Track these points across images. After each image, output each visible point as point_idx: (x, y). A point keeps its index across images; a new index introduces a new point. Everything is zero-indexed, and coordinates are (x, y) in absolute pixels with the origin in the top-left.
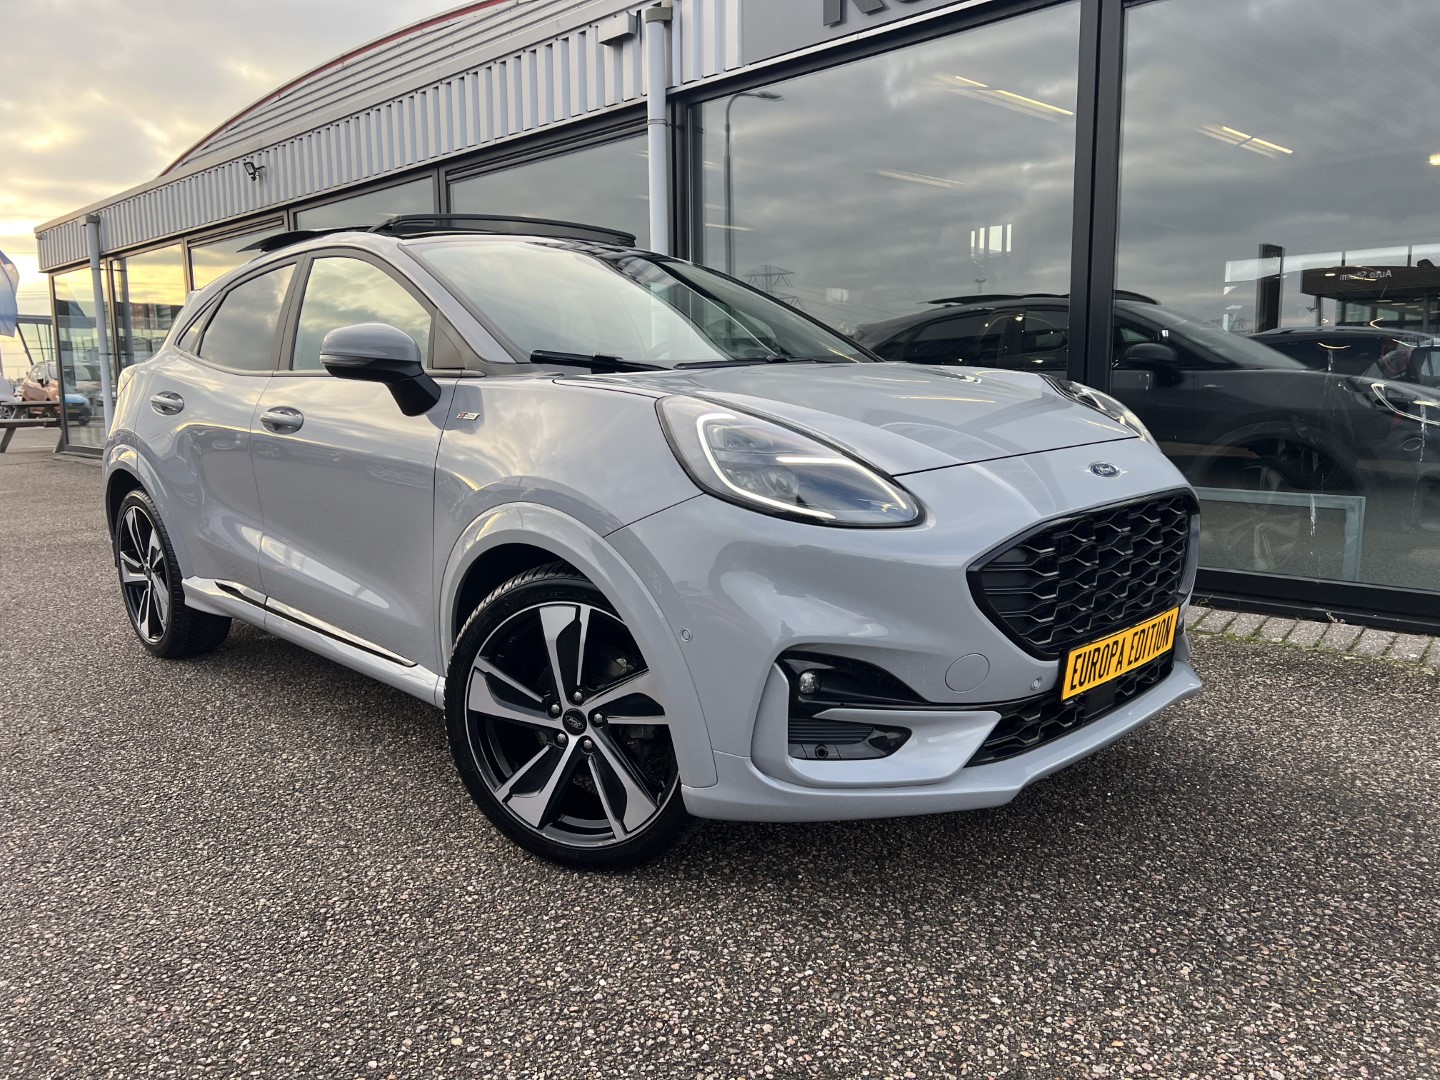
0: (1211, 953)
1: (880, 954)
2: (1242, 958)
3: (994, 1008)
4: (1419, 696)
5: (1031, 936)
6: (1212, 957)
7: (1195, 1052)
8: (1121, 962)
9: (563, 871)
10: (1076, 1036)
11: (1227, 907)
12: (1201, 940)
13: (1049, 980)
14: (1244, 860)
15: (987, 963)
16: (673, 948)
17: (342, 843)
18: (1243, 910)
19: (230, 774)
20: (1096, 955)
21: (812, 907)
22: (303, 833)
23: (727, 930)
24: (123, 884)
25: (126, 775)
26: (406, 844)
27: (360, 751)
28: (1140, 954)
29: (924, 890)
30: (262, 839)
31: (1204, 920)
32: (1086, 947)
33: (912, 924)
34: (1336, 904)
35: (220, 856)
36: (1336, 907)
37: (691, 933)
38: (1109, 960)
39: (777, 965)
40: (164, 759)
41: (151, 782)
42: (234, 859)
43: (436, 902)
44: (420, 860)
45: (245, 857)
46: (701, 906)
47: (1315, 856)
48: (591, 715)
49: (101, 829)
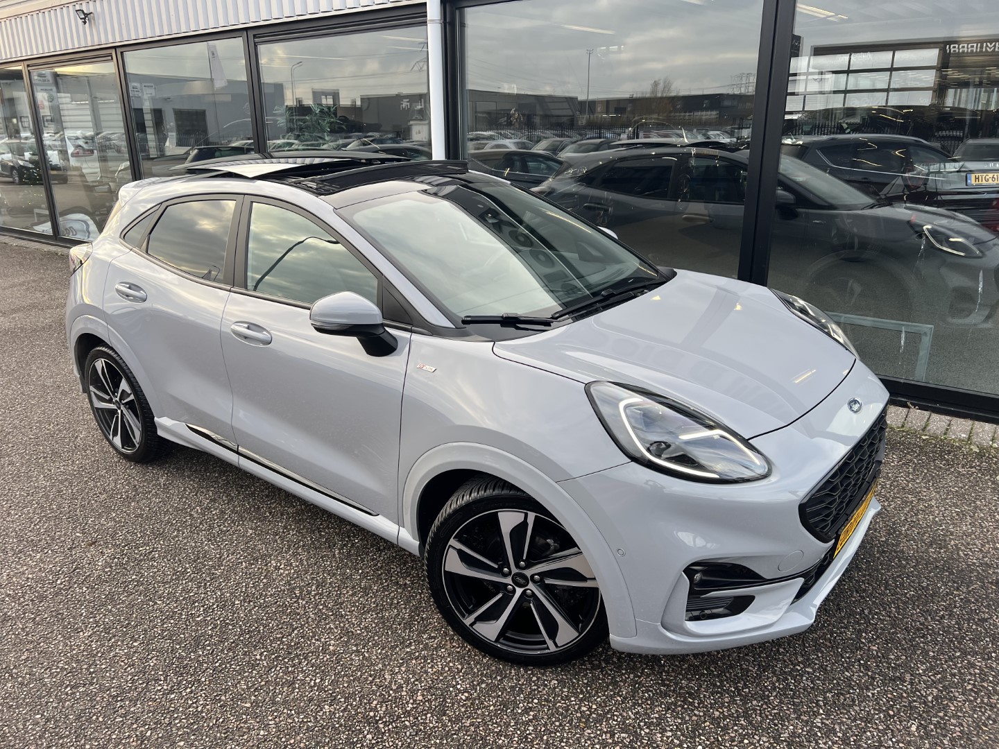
0: (923, 712)
1: (736, 728)
2: (941, 714)
4: (974, 470)
5: (818, 705)
6: (924, 715)
8: (876, 723)
9: (512, 667)
11: (921, 671)
12: (915, 701)
14: (918, 629)
15: (800, 731)
16: (610, 732)
17: (354, 648)
18: (930, 674)
19: (244, 584)
20: (861, 719)
21: (680, 689)
22: (323, 640)
23: (637, 713)
24: (223, 698)
25: (170, 587)
26: (397, 646)
27: (325, 556)
28: (885, 716)
29: (742, 669)
30: (298, 648)
31: (912, 684)
32: (853, 713)
33: (745, 700)
34: (980, 664)
35: (277, 666)
36: (980, 666)
37: (616, 718)
38: (869, 723)
39: (678, 742)
40: (189, 570)
41: (191, 594)
42: (288, 668)
43: (443, 701)
44: (414, 661)
45: (295, 665)
46: (612, 693)
47: (957, 623)
48: (532, 576)
49: (179, 644)
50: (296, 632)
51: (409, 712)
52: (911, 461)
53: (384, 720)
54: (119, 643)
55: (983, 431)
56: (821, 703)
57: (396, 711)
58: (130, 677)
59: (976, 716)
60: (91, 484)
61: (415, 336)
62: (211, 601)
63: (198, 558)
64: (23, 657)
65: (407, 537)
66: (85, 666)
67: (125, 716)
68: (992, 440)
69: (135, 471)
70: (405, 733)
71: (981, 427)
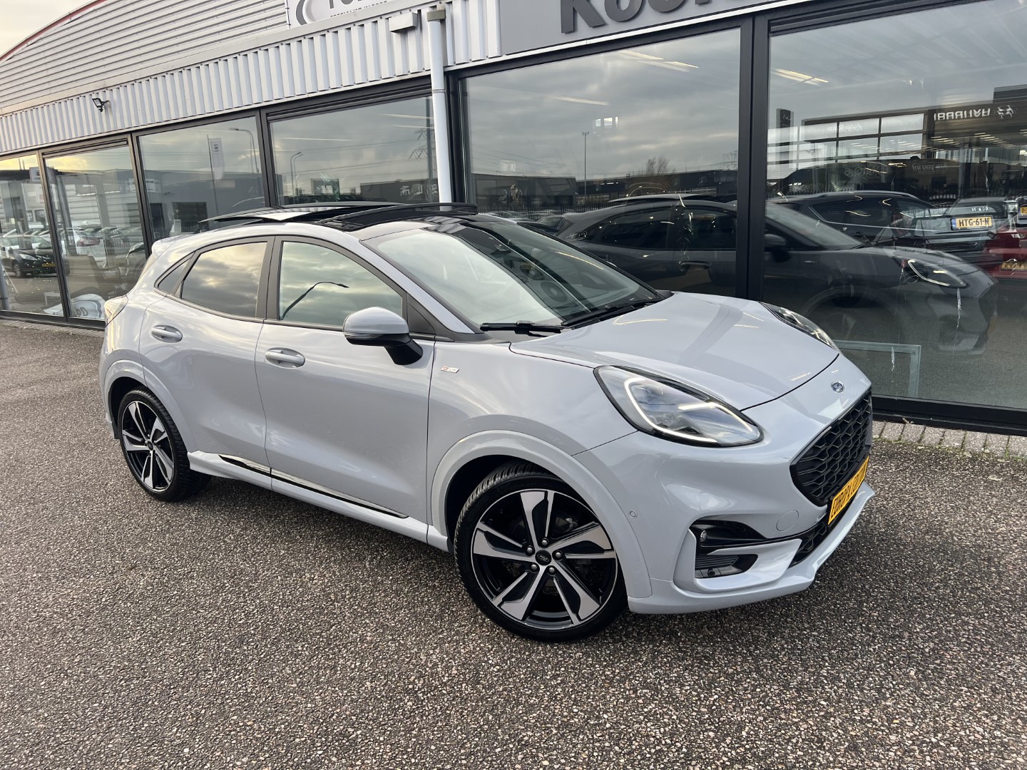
0: (921, 660)
1: (748, 680)
2: (938, 662)
3: (824, 707)
5: (823, 659)
6: (922, 663)
7: (936, 722)
8: (878, 671)
10: (874, 720)
11: (918, 630)
12: (913, 653)
13: (845, 687)
14: (915, 598)
15: (808, 680)
16: (632, 689)
17: (390, 638)
18: (927, 631)
19: (281, 593)
20: (863, 668)
21: (696, 654)
22: (360, 632)
23: (656, 674)
24: (270, 681)
25: (210, 599)
26: (431, 634)
27: (356, 567)
28: (885, 665)
29: (752, 636)
30: (337, 640)
31: (910, 640)
32: (856, 664)
33: (756, 659)
34: (973, 622)
35: (318, 654)
36: (973, 624)
37: (637, 678)
38: (871, 671)
39: (696, 694)
40: (227, 585)
41: (232, 603)
42: (329, 656)
43: (476, 674)
44: (447, 645)
45: (335, 653)
46: (633, 660)
47: (951, 592)
48: (554, 553)
49: (224, 642)
50: (334, 628)
51: (445, 683)
52: (908, 467)
53: (423, 690)
54: (167, 644)
55: (975, 439)
56: (827, 658)
57: (433, 683)
58: (180, 670)
59: (970, 662)
60: (126, 521)
61: (438, 344)
62: (251, 607)
63: (235, 575)
64: (76, 660)
65: (436, 534)
66: (137, 664)
67: (179, 699)
68: (984, 447)
69: (166, 509)
70: (443, 699)
71: (973, 436)
